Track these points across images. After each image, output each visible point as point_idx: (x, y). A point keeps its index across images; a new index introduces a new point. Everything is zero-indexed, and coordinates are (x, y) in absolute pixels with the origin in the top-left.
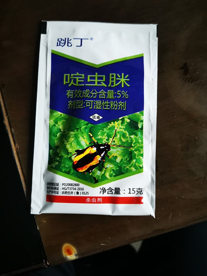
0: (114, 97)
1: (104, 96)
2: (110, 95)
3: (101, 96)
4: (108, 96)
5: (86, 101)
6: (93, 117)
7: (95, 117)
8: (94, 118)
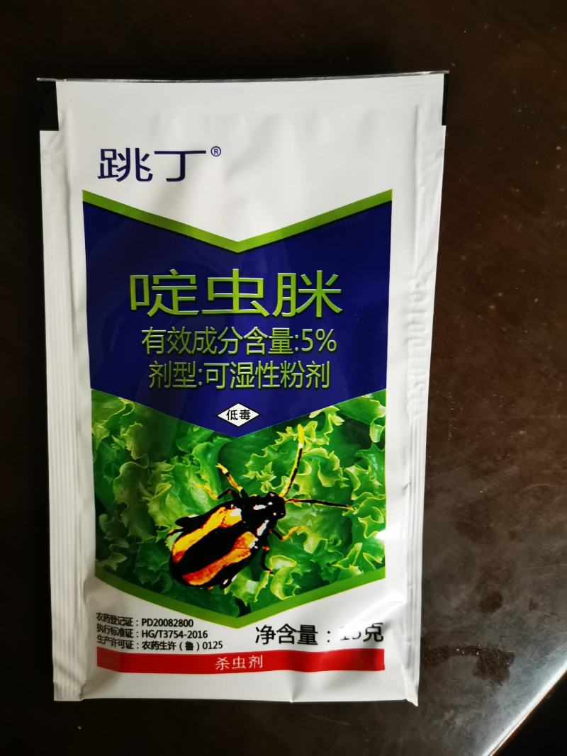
0: (293, 350)
1: (260, 348)
2: (280, 343)
3: (251, 348)
4: (274, 347)
5: (206, 364)
6: (228, 414)
7: (234, 414)
8: (232, 418)
